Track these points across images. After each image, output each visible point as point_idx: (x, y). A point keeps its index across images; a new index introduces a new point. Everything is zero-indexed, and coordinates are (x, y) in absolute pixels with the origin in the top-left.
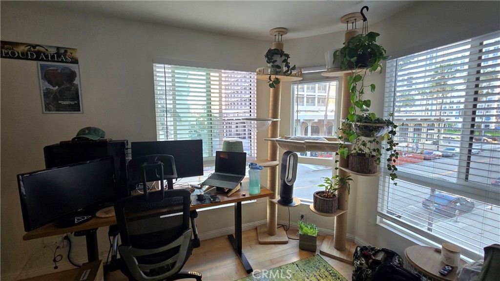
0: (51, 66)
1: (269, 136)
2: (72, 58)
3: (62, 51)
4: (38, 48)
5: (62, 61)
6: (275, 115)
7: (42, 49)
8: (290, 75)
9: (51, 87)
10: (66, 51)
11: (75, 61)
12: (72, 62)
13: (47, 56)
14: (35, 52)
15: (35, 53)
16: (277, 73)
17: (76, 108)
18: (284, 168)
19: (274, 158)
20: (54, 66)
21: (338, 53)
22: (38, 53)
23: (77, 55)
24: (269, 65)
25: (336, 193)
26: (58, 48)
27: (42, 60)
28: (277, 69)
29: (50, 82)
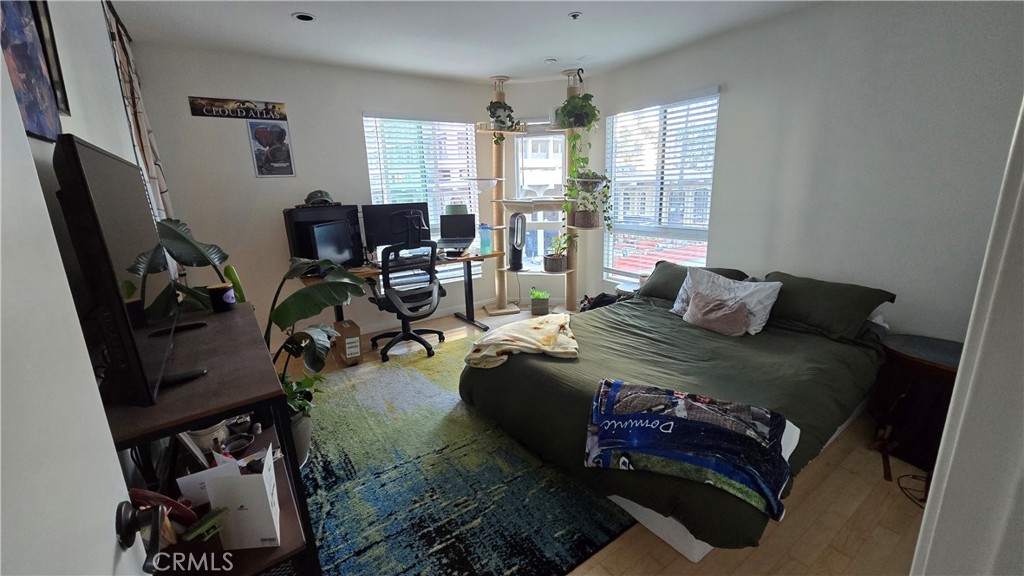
0: (260, 124)
1: (494, 198)
2: (280, 114)
3: (270, 107)
4: (247, 104)
5: (271, 118)
6: (499, 174)
7: (252, 106)
8: (513, 131)
9: (262, 148)
10: (274, 107)
11: (284, 118)
12: (280, 119)
13: (256, 114)
14: (244, 109)
15: (245, 111)
16: (501, 129)
17: (289, 171)
18: (512, 231)
19: (500, 222)
20: (264, 124)
21: (559, 111)
22: (248, 110)
23: (285, 110)
24: (492, 120)
25: (565, 253)
26: (266, 104)
27: (252, 117)
28: (500, 124)
29: (260, 143)
